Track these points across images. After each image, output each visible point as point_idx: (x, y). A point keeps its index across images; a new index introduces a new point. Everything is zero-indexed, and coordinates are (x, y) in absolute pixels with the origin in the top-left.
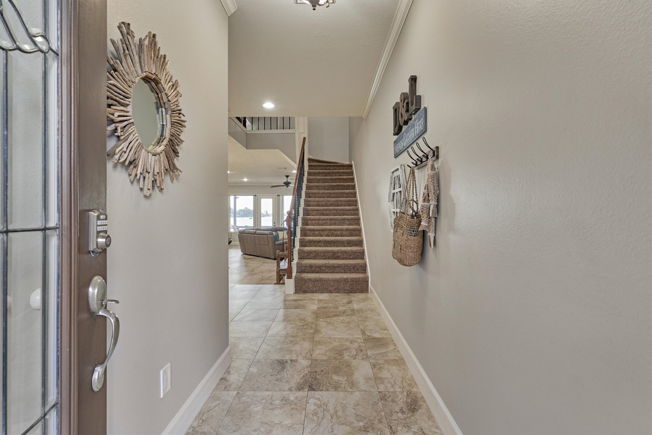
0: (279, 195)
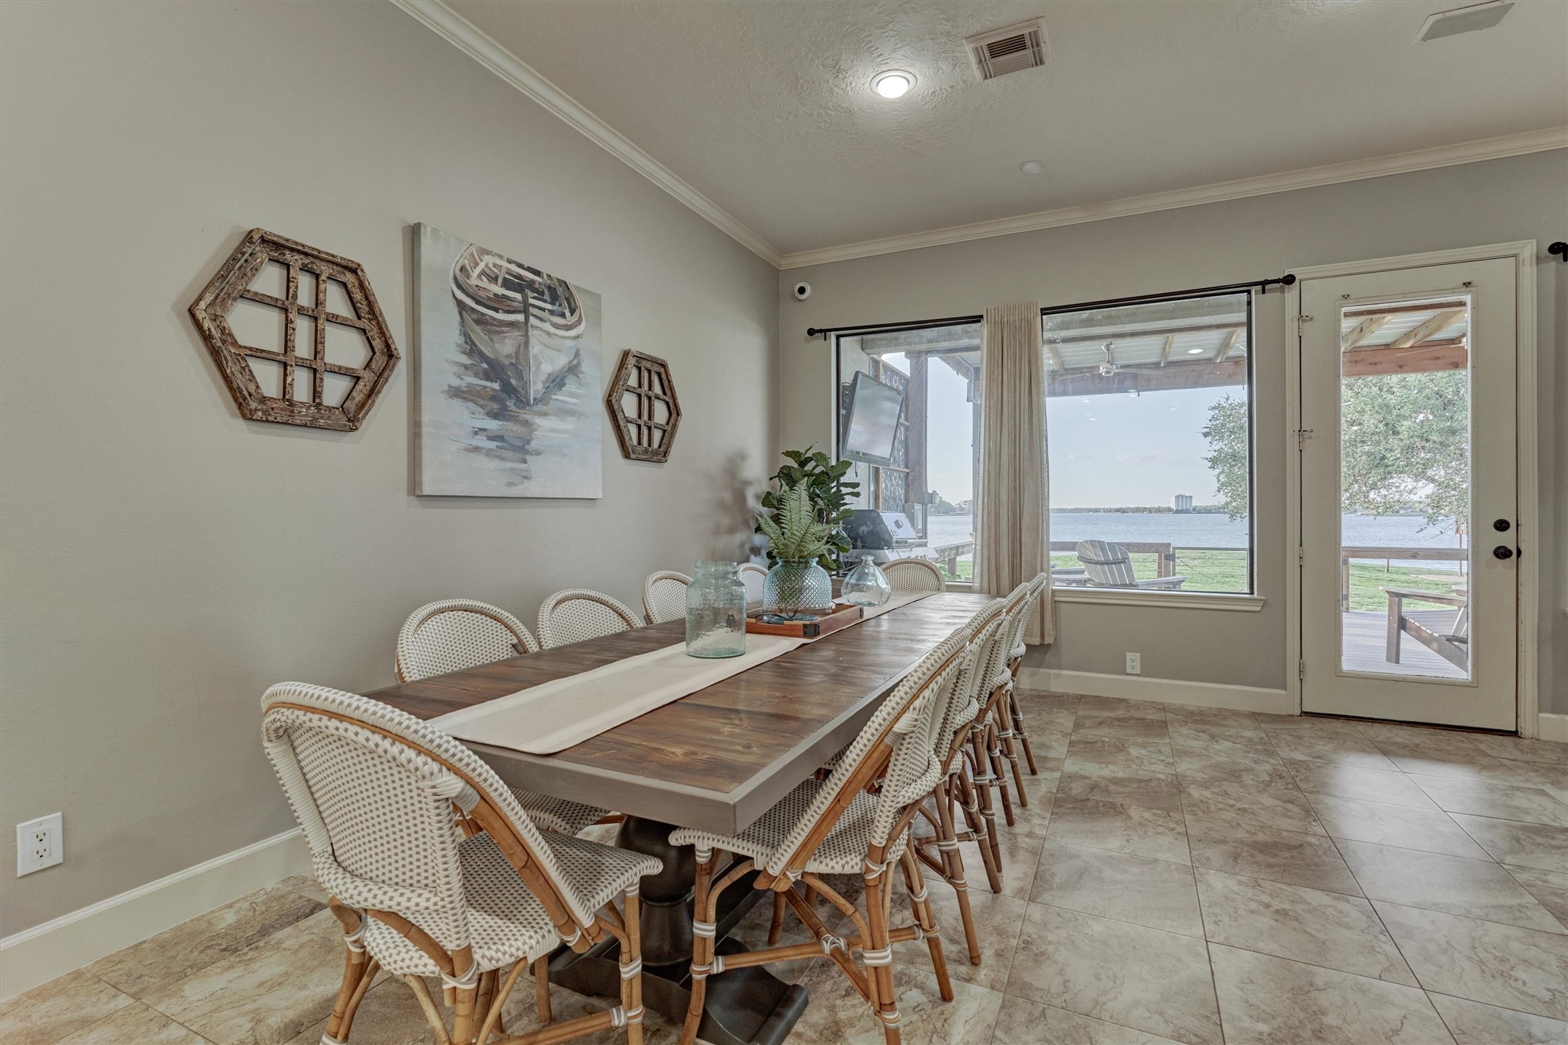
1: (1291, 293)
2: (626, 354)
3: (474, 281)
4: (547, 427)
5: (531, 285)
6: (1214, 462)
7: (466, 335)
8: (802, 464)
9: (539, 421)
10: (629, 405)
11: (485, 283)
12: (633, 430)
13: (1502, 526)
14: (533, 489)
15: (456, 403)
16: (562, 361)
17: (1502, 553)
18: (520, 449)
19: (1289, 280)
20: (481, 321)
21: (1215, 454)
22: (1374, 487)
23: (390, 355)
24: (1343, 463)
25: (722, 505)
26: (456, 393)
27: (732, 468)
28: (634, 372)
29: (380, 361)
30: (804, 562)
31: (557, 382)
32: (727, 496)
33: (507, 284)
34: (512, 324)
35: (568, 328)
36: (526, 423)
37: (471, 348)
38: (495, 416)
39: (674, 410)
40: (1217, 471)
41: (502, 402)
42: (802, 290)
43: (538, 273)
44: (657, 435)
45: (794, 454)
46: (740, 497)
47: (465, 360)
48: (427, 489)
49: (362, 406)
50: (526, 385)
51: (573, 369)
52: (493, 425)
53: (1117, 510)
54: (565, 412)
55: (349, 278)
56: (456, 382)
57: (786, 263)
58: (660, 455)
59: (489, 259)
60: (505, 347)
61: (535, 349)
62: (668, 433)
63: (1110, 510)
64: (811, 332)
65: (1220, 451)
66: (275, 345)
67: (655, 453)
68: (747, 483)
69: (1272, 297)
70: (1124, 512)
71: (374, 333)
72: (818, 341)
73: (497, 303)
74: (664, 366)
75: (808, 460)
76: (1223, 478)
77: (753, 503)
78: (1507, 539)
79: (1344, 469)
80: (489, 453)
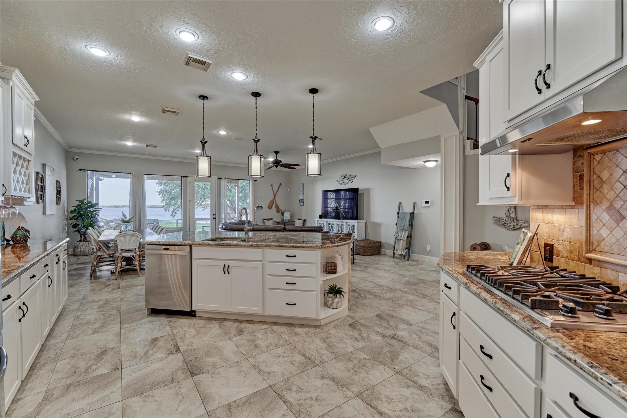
2: (57, 181)
6: (160, 193)
13: (214, 215)
17: (214, 218)
19: (187, 177)
21: (160, 190)
22: (203, 202)
23: (44, 189)
24: (195, 196)
25: (63, 214)
27: (64, 204)
28: (57, 185)
39: (60, 192)
40: (161, 196)
42: (77, 159)
45: (78, 201)
53: (114, 207)
57: (70, 150)
63: (110, 207)
64: (80, 170)
65: (161, 189)
69: (185, 178)
70: (117, 207)
71: (43, 186)
74: (60, 182)
76: (162, 198)
78: (214, 217)
79: (195, 197)
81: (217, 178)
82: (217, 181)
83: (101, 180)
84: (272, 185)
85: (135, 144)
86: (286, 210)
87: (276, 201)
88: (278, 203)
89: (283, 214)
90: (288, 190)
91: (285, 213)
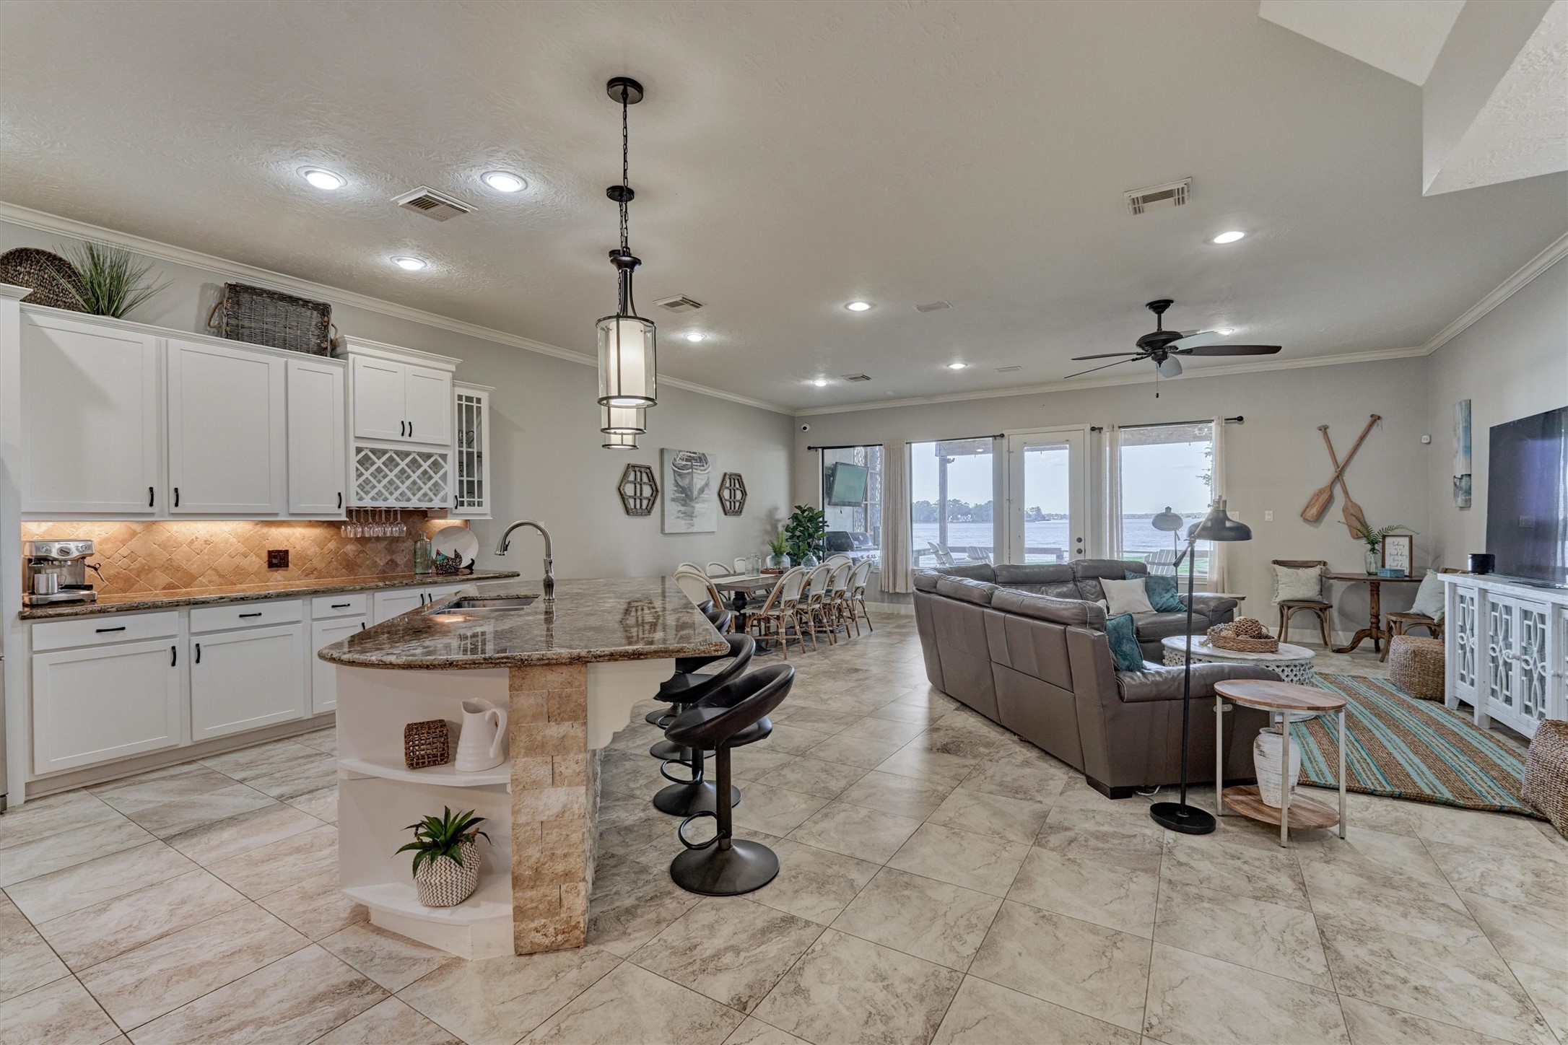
0: (1100, 429)
1: (1005, 441)
2: (725, 474)
3: (678, 462)
4: (699, 507)
5: (693, 458)
7: (676, 480)
8: (803, 512)
9: (696, 505)
10: (726, 494)
11: (681, 462)
12: (728, 503)
13: (1079, 540)
14: (695, 530)
15: (673, 503)
16: (704, 482)
17: (1080, 551)
18: (690, 515)
19: (1002, 435)
20: (680, 475)
23: (657, 491)
25: (766, 532)
26: (673, 500)
27: (771, 514)
28: (728, 481)
29: (655, 493)
30: (782, 554)
31: (702, 490)
32: (769, 527)
33: (687, 460)
34: (688, 473)
35: (705, 470)
36: (693, 507)
37: (677, 485)
38: (683, 505)
39: (744, 493)
41: (685, 501)
42: (805, 428)
43: (695, 453)
44: (737, 504)
45: (799, 508)
46: (775, 527)
47: (675, 489)
48: (666, 531)
49: (651, 508)
50: (692, 493)
51: (707, 485)
52: (683, 509)
54: (705, 501)
55: (648, 471)
56: (673, 496)
57: (798, 414)
58: (738, 512)
59: (681, 453)
60: (687, 481)
61: (695, 480)
62: (742, 503)
64: (809, 448)
66: (633, 494)
67: (737, 512)
68: (778, 521)
69: (999, 440)
71: (653, 486)
72: (813, 452)
73: (684, 467)
74: (740, 476)
75: (806, 511)
77: (781, 529)
78: (1081, 546)
80: (682, 518)
81: (1088, 428)
82: (1088, 437)
83: (949, 461)
84: (1324, 429)
85: (832, 382)
86: (1391, 528)
87: (1346, 493)
88: (1357, 497)
89: (1375, 542)
90: (1425, 439)
91: (1388, 540)
